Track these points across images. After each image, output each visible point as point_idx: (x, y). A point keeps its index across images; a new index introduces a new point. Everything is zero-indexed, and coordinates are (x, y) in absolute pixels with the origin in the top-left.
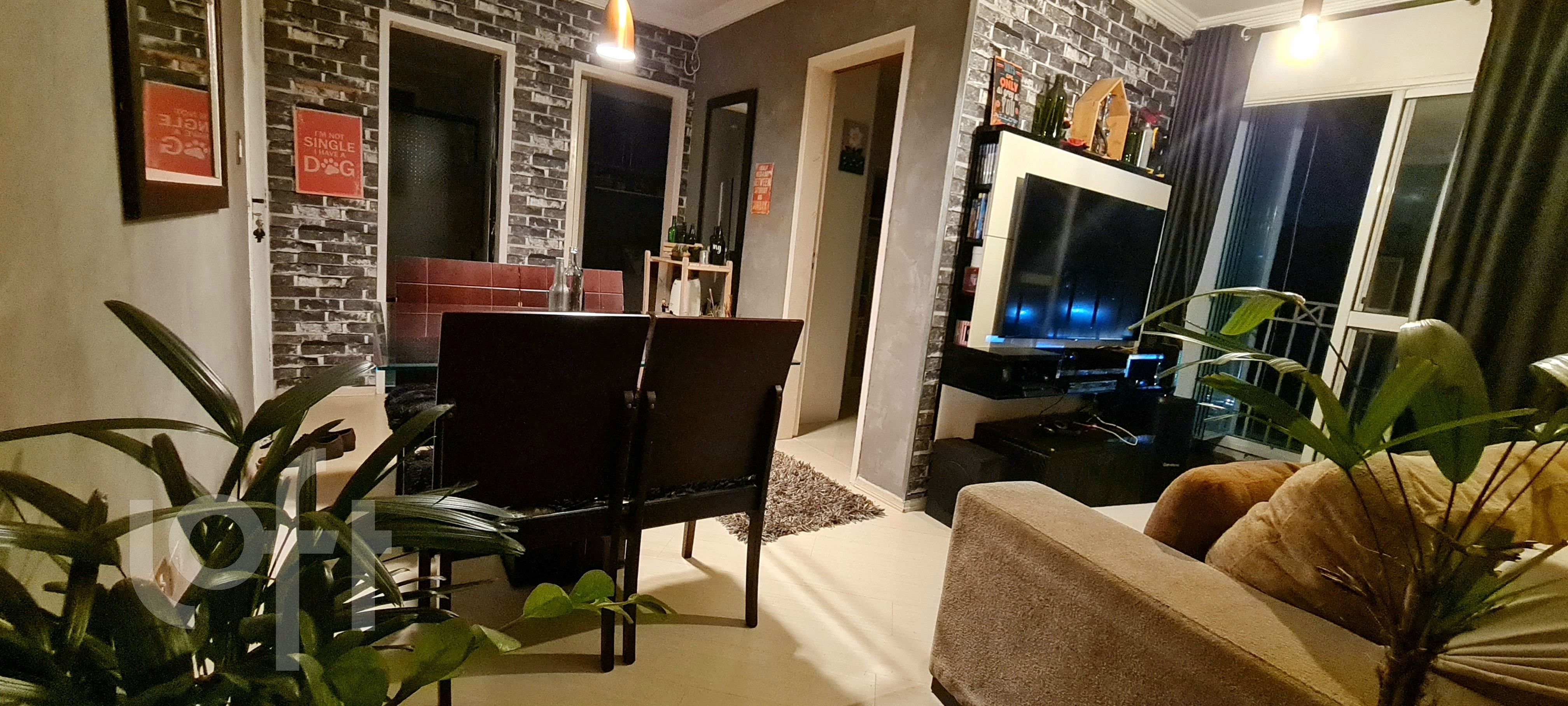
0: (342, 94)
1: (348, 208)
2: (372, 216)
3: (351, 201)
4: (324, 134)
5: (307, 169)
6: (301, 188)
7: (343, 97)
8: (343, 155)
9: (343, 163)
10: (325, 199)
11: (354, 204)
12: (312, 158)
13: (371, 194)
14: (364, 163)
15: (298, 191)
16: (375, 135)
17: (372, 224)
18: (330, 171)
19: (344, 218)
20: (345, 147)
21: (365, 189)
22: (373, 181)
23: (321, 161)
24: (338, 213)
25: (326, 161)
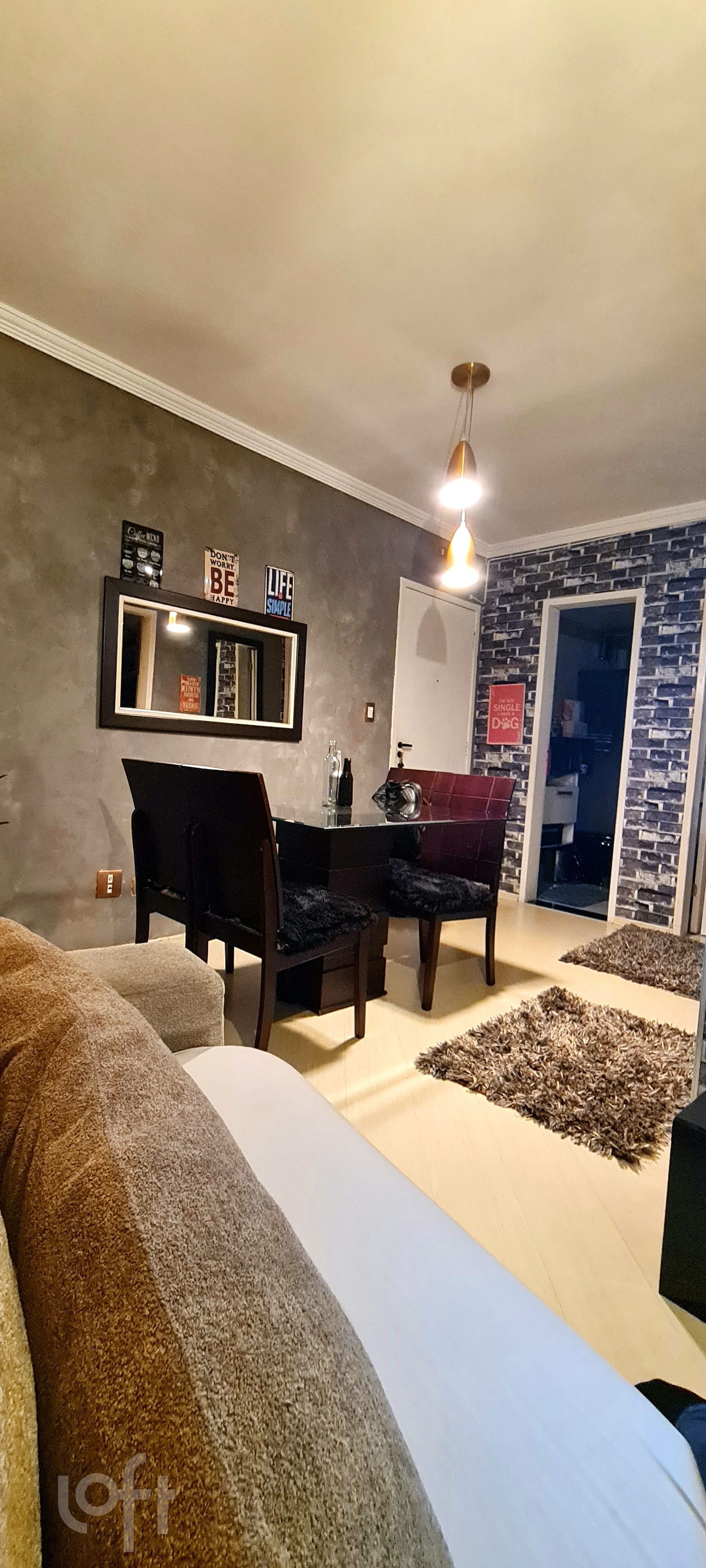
0: (518, 670)
1: (515, 752)
2: (527, 758)
3: (516, 747)
4: (503, 701)
5: (493, 727)
6: (490, 741)
7: (518, 672)
8: (513, 714)
9: (513, 719)
10: (502, 747)
11: (518, 750)
12: (497, 719)
13: (527, 741)
14: (525, 717)
15: (488, 743)
16: (534, 695)
17: (526, 764)
18: (506, 726)
19: (511, 760)
20: (515, 708)
21: (524, 737)
22: (530, 731)
23: (501, 720)
24: (508, 757)
25: (503, 720)
